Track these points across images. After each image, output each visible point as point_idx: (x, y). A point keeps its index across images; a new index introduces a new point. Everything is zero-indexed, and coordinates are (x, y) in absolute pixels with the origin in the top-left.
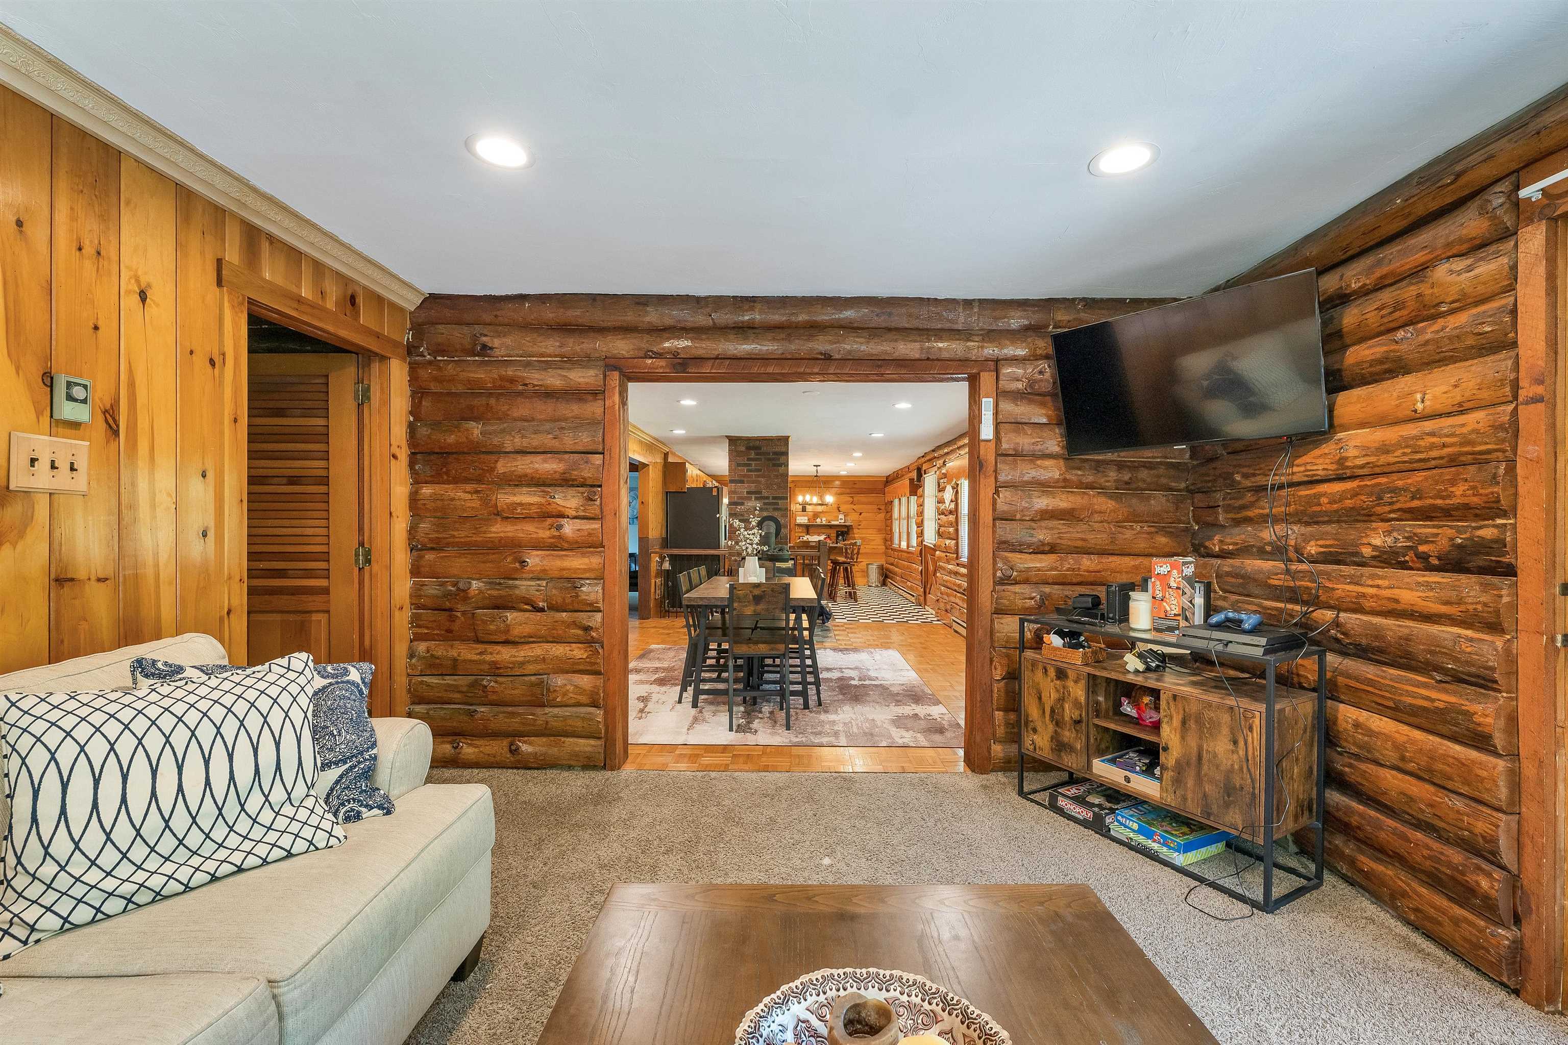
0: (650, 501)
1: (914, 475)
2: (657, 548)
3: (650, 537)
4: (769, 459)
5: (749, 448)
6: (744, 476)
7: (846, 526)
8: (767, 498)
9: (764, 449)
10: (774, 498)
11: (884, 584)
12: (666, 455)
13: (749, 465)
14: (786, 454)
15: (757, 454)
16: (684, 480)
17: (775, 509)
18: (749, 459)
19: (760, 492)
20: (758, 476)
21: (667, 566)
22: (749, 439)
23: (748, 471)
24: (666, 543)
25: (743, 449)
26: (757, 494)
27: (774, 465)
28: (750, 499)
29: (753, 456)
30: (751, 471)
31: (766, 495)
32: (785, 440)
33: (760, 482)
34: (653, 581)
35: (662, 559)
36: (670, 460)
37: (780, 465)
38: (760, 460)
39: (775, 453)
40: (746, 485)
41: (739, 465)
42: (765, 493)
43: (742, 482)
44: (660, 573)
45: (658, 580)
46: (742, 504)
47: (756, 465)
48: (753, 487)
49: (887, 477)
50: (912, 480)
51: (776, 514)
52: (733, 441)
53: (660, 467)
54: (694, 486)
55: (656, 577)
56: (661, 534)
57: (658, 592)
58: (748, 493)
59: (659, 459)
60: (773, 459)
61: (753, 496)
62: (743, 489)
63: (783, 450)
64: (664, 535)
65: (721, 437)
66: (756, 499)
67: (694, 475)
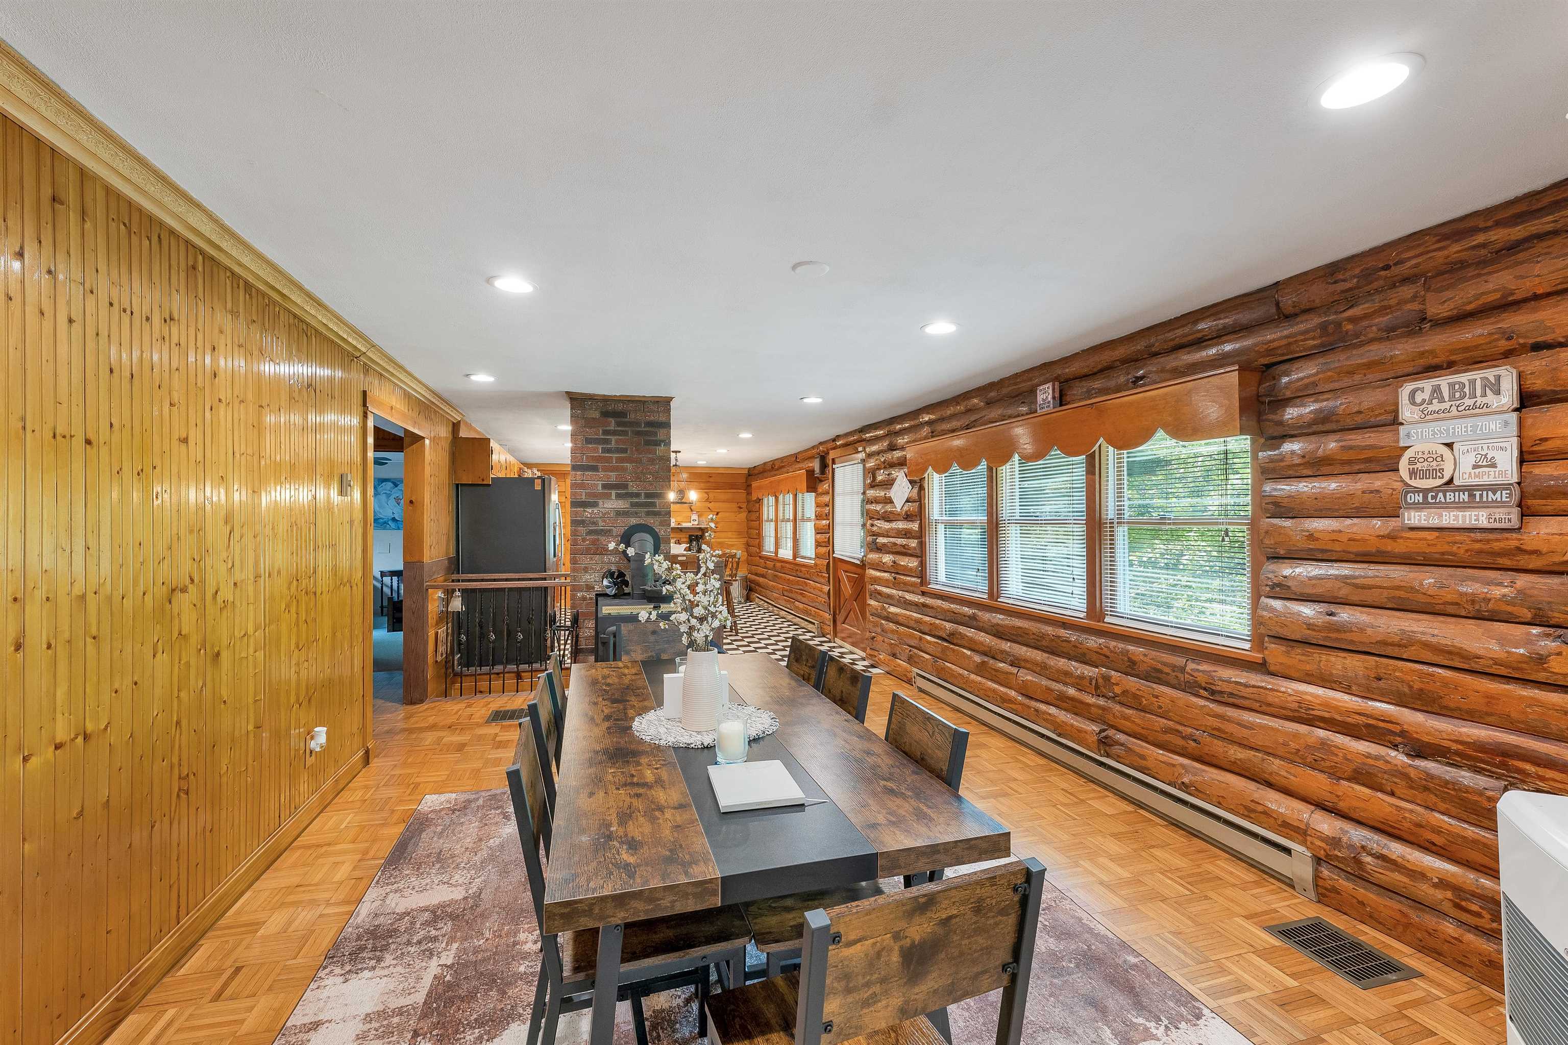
0: (427, 500)
1: (816, 465)
2: (440, 578)
3: (426, 559)
4: (638, 433)
5: (606, 414)
6: (598, 459)
7: (700, 528)
8: (637, 495)
9: (632, 417)
10: (648, 496)
11: (748, 599)
12: (456, 426)
13: (607, 442)
14: (667, 425)
15: (618, 424)
16: (489, 467)
17: (648, 514)
18: (606, 432)
19: (625, 487)
20: (621, 460)
21: (457, 604)
22: (606, 399)
23: (605, 450)
24: (455, 565)
25: (596, 415)
26: (620, 488)
27: (648, 443)
28: (608, 497)
29: (612, 427)
30: (609, 451)
31: (635, 490)
32: (664, 403)
33: (624, 469)
34: (432, 633)
35: (450, 593)
36: (463, 434)
37: (657, 443)
38: (624, 433)
39: (650, 424)
40: (601, 474)
41: (588, 441)
42: (633, 488)
43: (594, 469)
44: (445, 616)
45: (442, 632)
46: (594, 505)
47: (617, 442)
48: (613, 477)
49: (749, 469)
50: (810, 473)
51: (651, 521)
52: (578, 401)
53: (446, 445)
54: (501, 475)
55: (438, 623)
56: (447, 553)
57: (442, 649)
58: (604, 486)
59: (444, 432)
60: (646, 433)
61: (613, 493)
62: (596, 480)
63: (662, 419)
64: (452, 554)
65: (558, 394)
66: (618, 496)
67: (503, 458)
